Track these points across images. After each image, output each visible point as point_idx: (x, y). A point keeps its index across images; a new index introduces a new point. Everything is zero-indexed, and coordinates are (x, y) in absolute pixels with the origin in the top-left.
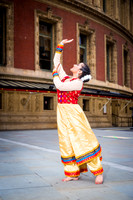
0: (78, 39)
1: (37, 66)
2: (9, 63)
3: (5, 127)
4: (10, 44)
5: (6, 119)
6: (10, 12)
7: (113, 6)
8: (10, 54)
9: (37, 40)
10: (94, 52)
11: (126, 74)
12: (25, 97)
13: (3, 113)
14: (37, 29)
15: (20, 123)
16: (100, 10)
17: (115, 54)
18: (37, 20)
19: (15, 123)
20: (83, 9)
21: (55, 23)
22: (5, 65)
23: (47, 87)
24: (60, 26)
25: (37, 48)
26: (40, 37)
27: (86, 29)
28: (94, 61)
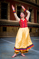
3: (7, 36)
4: (9, 13)
5: (8, 34)
8: (9, 16)
10: (33, 15)
12: (13, 28)
13: (7, 33)
14: (16, 9)
15: (12, 35)
16: (35, 3)
18: (16, 6)
19: (10, 35)
22: (8, 19)
23: (19, 25)
26: (17, 11)
27: (31, 8)
28: (33, 17)
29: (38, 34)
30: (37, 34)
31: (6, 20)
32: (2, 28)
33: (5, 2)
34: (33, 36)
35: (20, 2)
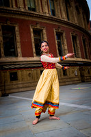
0: (56, 37)
1: (35, 55)
2: (19, 55)
3: (21, 90)
4: (19, 45)
5: (21, 86)
6: (17, 28)
7: (73, 17)
8: (19, 50)
9: (33, 40)
10: (65, 42)
11: (86, 52)
12: (30, 72)
13: (19, 83)
14: (32, 35)
15: (29, 87)
16: (66, 20)
17: (78, 42)
18: (32, 30)
19: (26, 87)
20: (56, 20)
21: (42, 30)
22: (17, 56)
23: (40, 65)
24: (44, 31)
25: (33, 45)
26: (35, 39)
27: (60, 31)
28: (66, 47)
29: (80, 78)
30: (77, 79)
31: (14, 59)
32: (8, 74)
33: (9, 23)
34: (71, 83)
35: (38, 20)
